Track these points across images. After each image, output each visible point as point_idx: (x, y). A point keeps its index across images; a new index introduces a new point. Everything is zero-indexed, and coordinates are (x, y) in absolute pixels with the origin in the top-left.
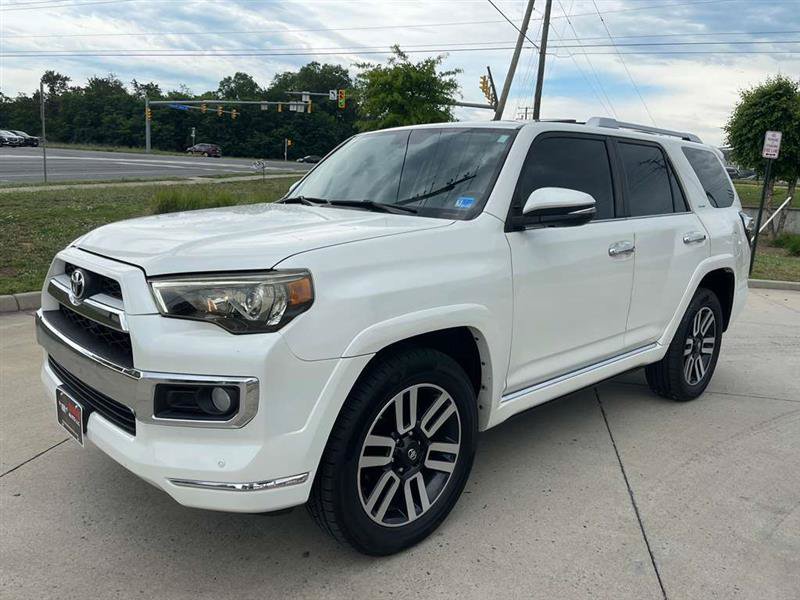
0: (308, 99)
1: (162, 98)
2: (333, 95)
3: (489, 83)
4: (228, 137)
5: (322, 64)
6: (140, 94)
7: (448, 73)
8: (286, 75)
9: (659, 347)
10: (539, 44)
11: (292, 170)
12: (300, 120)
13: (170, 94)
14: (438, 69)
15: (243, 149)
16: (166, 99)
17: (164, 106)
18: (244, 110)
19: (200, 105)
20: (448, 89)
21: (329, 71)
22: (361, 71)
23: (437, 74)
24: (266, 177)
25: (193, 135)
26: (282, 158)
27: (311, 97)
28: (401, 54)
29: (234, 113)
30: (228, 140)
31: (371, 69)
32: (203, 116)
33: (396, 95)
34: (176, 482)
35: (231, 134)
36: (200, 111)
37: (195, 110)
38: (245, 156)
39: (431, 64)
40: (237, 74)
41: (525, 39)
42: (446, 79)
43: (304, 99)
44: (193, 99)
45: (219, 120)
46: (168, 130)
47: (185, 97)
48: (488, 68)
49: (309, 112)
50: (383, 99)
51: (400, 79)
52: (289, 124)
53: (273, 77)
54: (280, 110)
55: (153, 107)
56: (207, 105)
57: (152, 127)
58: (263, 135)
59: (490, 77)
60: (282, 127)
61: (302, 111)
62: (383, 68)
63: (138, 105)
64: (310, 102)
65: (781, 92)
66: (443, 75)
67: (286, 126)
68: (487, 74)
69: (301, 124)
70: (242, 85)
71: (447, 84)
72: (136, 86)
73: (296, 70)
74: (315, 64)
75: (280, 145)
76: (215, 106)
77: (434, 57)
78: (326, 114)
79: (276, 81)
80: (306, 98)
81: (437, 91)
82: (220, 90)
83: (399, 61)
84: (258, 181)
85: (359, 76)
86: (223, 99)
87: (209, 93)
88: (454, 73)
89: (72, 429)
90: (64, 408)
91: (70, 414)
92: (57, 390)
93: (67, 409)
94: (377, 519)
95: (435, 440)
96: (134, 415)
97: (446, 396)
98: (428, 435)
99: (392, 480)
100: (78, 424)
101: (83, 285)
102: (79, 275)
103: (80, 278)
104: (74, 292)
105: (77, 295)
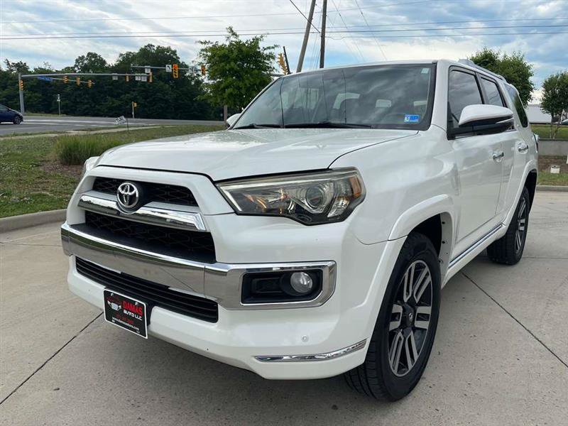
0: (149, 72)
1: (30, 73)
2: (168, 68)
3: (284, 59)
4: (86, 101)
5: (156, 46)
6: (12, 70)
7: (269, 48)
8: (128, 54)
9: (504, 227)
10: (320, 30)
11: (144, 124)
12: (143, 89)
13: (35, 69)
14: (261, 45)
15: (99, 110)
16: (34, 73)
17: (31, 79)
18: (97, 80)
19: (62, 77)
20: (268, 60)
21: (161, 51)
22: (204, 47)
23: (261, 48)
24: (130, 129)
25: (59, 100)
26: (132, 117)
27: (152, 70)
28: (234, 34)
29: (90, 83)
30: (86, 104)
31: (211, 45)
32: (64, 85)
33: (232, 64)
34: (262, 359)
35: (87, 99)
36: (62, 81)
37: (57, 81)
38: (101, 116)
39: (256, 41)
40: (89, 54)
41: (312, 26)
42: (267, 52)
43: (146, 71)
44: (54, 73)
45: (78, 88)
46: (36, 97)
47: (49, 72)
48: (284, 47)
49: (151, 81)
50: (223, 66)
51: (236, 53)
52: (134, 91)
53: (118, 56)
54: (128, 80)
55: (23, 79)
56: (68, 77)
57: (24, 95)
58: (114, 100)
59: (285, 54)
60: (128, 93)
61: (146, 80)
62: (220, 44)
63: (11, 79)
64: (151, 74)
66: (265, 49)
67: (132, 92)
68: (283, 52)
69: (143, 91)
70: (94, 62)
71: (267, 56)
72: (8, 64)
73: (136, 51)
74: (150, 46)
75: (128, 107)
76: (75, 78)
77: (258, 36)
78: (162, 83)
79: (121, 59)
81: (260, 62)
82: (76, 66)
83: (233, 39)
85: (202, 50)
86: (79, 72)
87: (68, 68)
88: (273, 48)
89: (128, 325)
90: (115, 307)
91: (125, 312)
92: (105, 291)
93: (120, 307)
94: (395, 372)
95: (420, 304)
96: (217, 304)
97: (427, 269)
98: (417, 301)
99: (400, 339)
100: (140, 318)
101: (137, 196)
102: (131, 187)
103: (132, 189)
104: (123, 202)
105: (130, 204)
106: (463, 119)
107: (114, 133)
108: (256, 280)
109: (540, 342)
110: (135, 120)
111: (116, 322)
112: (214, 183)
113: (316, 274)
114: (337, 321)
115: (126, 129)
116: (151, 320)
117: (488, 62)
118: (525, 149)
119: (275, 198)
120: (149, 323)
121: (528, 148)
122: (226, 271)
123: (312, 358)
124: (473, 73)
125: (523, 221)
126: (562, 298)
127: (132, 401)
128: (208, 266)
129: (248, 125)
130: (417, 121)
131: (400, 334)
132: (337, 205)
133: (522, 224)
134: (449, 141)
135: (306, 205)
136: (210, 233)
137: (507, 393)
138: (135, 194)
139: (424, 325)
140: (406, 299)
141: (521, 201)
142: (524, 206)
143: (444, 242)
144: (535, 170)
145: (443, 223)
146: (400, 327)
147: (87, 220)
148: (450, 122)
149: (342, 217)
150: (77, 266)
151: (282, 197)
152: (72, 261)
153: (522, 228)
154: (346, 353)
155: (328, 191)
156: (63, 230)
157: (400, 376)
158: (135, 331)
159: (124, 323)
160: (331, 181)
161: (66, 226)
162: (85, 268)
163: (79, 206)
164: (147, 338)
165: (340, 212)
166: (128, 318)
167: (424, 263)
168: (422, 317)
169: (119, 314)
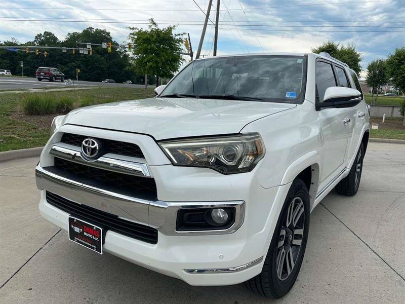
0: (90, 47)
2: (104, 45)
3: (189, 42)
5: (95, 29)
7: (179, 35)
8: (74, 34)
9: (348, 169)
10: (215, 23)
11: (85, 85)
12: (84, 59)
13: (5, 42)
14: (174, 32)
16: (4, 46)
17: (2, 49)
18: (51, 52)
19: (25, 49)
20: (178, 43)
21: (99, 32)
22: (132, 31)
23: (174, 34)
24: (75, 89)
25: (22, 66)
26: (76, 79)
27: (92, 46)
28: (154, 24)
29: (45, 54)
31: (137, 31)
32: (27, 55)
33: (153, 45)
36: (25, 52)
37: (21, 51)
39: (170, 29)
40: (45, 33)
41: (209, 20)
42: (177, 38)
43: (88, 47)
44: (19, 46)
45: (37, 57)
47: (15, 44)
48: (189, 34)
49: (91, 54)
50: (146, 47)
51: (155, 37)
52: (78, 60)
53: (67, 34)
54: (74, 53)
56: (29, 49)
59: (189, 39)
60: (74, 62)
61: (87, 54)
62: (144, 30)
64: (91, 49)
65: (330, 49)
66: (176, 35)
67: (76, 62)
68: (188, 37)
69: (85, 61)
70: (49, 39)
71: (177, 40)
73: (81, 32)
74: (91, 28)
75: (74, 72)
76: (34, 49)
77: (172, 26)
78: (99, 56)
79: (69, 37)
80: (89, 46)
81: (173, 44)
82: (35, 41)
83: (153, 27)
84: (71, 91)
85: (131, 34)
86: (38, 45)
87: (30, 42)
88: (182, 35)
89: (87, 243)
90: (77, 230)
91: (85, 234)
92: (70, 218)
93: (81, 230)
94: (280, 277)
95: (296, 228)
96: (157, 231)
97: (302, 203)
98: (294, 226)
99: (283, 253)
100: (97, 239)
101: (97, 148)
102: (92, 142)
103: (93, 144)
104: (86, 153)
105: (91, 155)
106: (326, 97)
107: (64, 91)
108: (187, 214)
109: (375, 253)
110: (78, 81)
111: (78, 241)
112: (157, 142)
113: (231, 211)
114: (244, 244)
115: (73, 89)
116: (106, 240)
117: (331, 51)
118: (362, 116)
119: (199, 153)
120: (104, 243)
121: (364, 115)
122: (166, 207)
123: (227, 270)
124: (330, 63)
125: (359, 165)
126: (388, 221)
127: (88, 299)
128: (152, 203)
129: (172, 94)
130: (295, 97)
131: (283, 250)
132: (245, 159)
133: (359, 167)
134: (317, 112)
135: (223, 159)
136: (153, 179)
137: (356, 291)
138: (96, 147)
139: (298, 242)
140: (288, 225)
141: (359, 151)
142: (360, 155)
143: (312, 184)
144: (368, 130)
145: (313, 170)
146: (283, 245)
147: (55, 163)
148: (317, 98)
149: (249, 169)
150: (47, 198)
151: (205, 152)
152: (43, 194)
153: (358, 170)
154: (248, 267)
155: (239, 149)
156: (37, 171)
157: (284, 280)
158: (93, 248)
159: (84, 242)
160: (242, 143)
161: (40, 168)
162: (53, 199)
163: (50, 153)
164: (102, 254)
165: (248, 164)
166: (87, 239)
167: (300, 199)
168: (297, 237)
169: (81, 235)
